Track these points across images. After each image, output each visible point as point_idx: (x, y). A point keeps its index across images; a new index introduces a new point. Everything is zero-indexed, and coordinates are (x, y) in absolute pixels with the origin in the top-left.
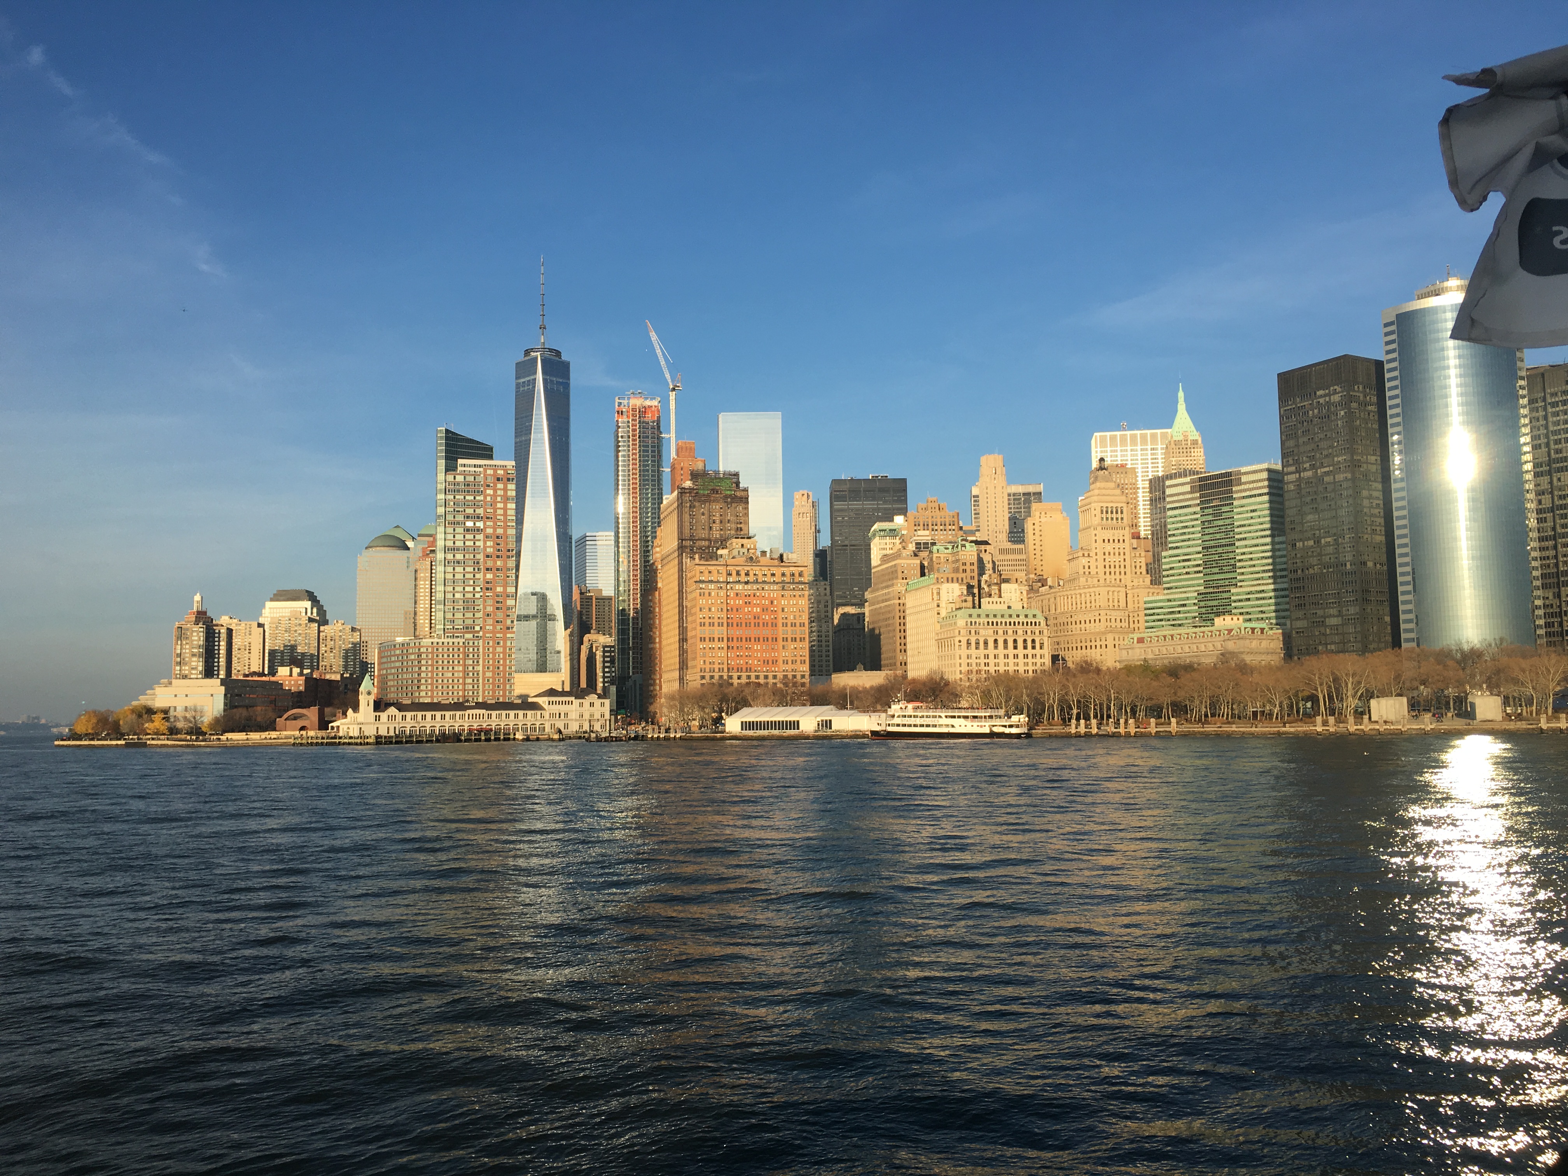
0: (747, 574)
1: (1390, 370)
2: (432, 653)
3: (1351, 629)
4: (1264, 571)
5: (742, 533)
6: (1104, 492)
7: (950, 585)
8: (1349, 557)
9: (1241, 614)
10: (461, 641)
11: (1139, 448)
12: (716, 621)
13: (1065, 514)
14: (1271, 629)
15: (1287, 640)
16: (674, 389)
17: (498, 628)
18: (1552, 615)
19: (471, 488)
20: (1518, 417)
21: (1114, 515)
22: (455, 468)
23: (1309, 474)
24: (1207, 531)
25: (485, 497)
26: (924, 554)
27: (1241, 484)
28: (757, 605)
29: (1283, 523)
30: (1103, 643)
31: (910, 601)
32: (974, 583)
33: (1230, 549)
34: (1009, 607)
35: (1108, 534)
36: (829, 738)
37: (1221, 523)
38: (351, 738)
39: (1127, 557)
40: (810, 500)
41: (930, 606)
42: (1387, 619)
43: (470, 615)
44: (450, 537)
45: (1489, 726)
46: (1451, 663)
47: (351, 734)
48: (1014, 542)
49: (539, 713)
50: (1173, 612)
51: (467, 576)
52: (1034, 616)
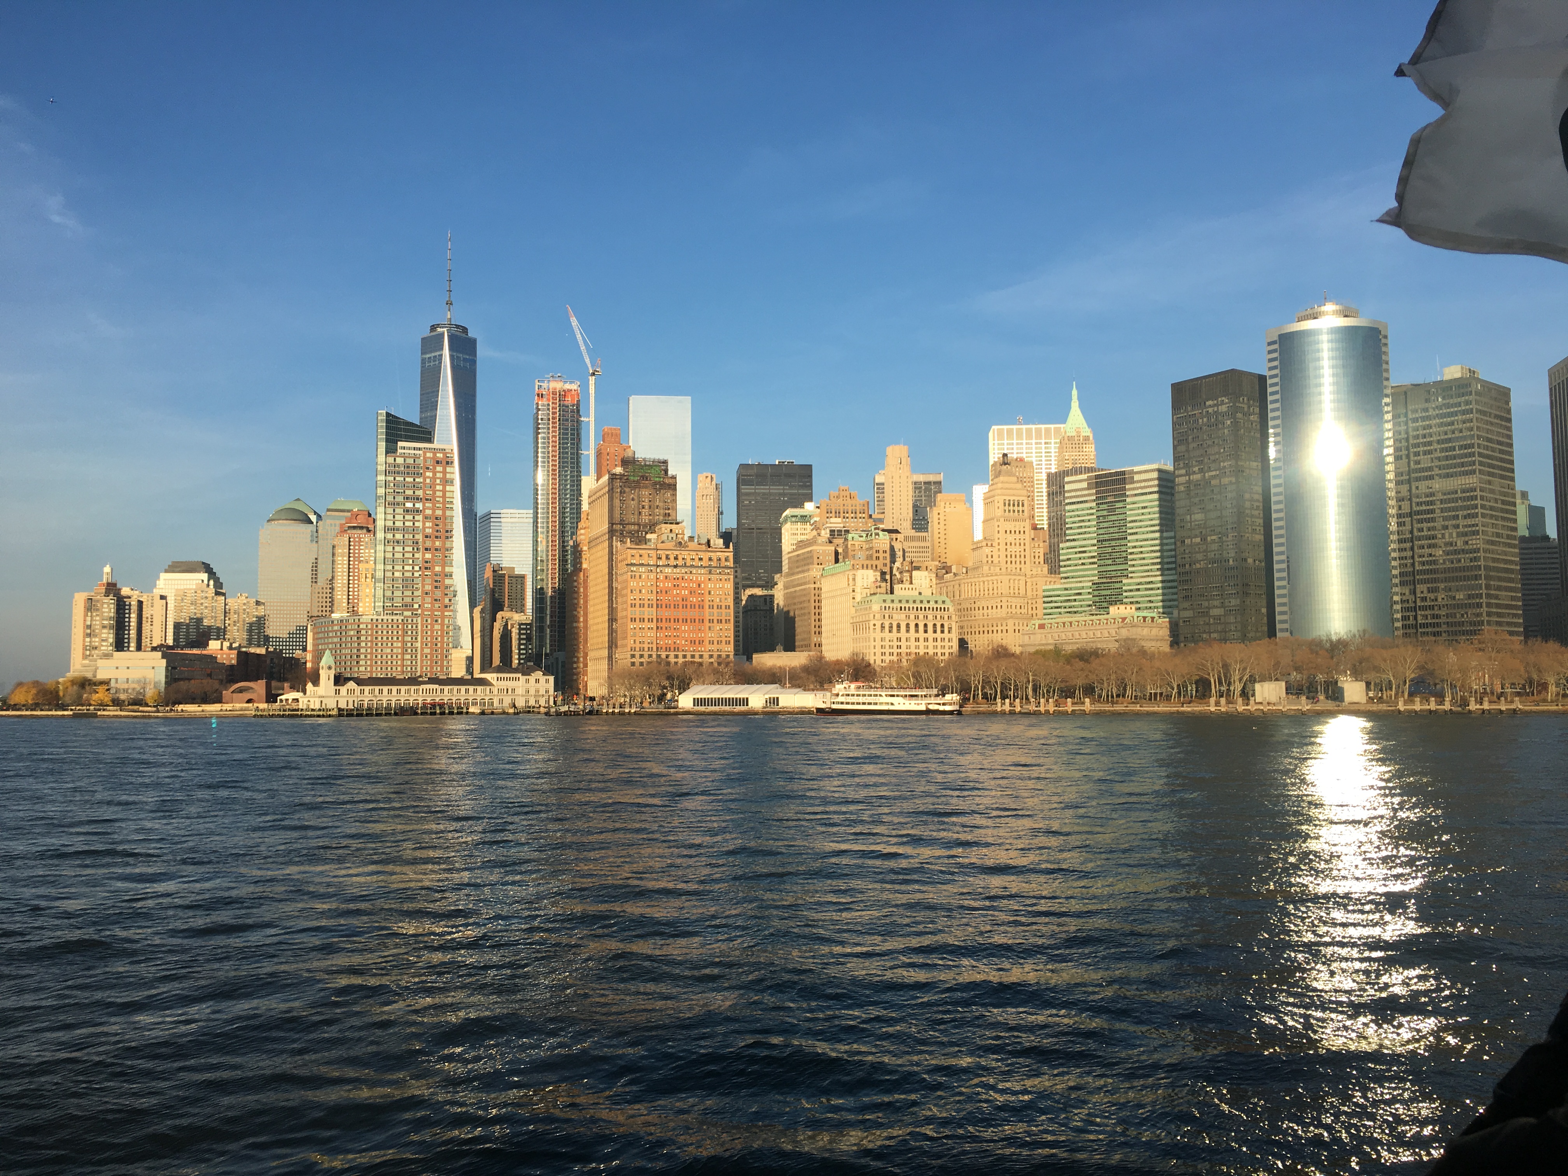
0: (676, 558)
1: (1272, 385)
2: (372, 629)
3: (1232, 620)
4: (1153, 564)
5: (670, 519)
6: (1007, 485)
7: (865, 572)
8: (1232, 554)
9: (1131, 603)
10: (400, 618)
11: (1034, 441)
12: (646, 603)
14: (1160, 617)
15: (1174, 629)
16: (593, 374)
17: (437, 606)
18: (1408, 609)
19: (412, 470)
20: (1382, 431)
21: (1016, 508)
22: (395, 451)
23: (1197, 477)
24: (1102, 525)
25: (425, 480)
26: (839, 541)
27: (1133, 482)
28: (685, 588)
29: (1172, 521)
30: (1004, 628)
31: (827, 586)
32: (887, 569)
33: (1123, 542)
34: (920, 594)
35: (1010, 526)
36: (777, 714)
37: (1114, 518)
38: (313, 710)
39: (1027, 547)
40: (714, 483)
41: (845, 591)
42: (1264, 610)
43: (409, 593)
44: (390, 517)
45: (1356, 707)
46: (1321, 651)
47: (312, 707)
48: (918, 530)
49: (488, 688)
50: (1069, 600)
51: (407, 555)
52: (944, 602)
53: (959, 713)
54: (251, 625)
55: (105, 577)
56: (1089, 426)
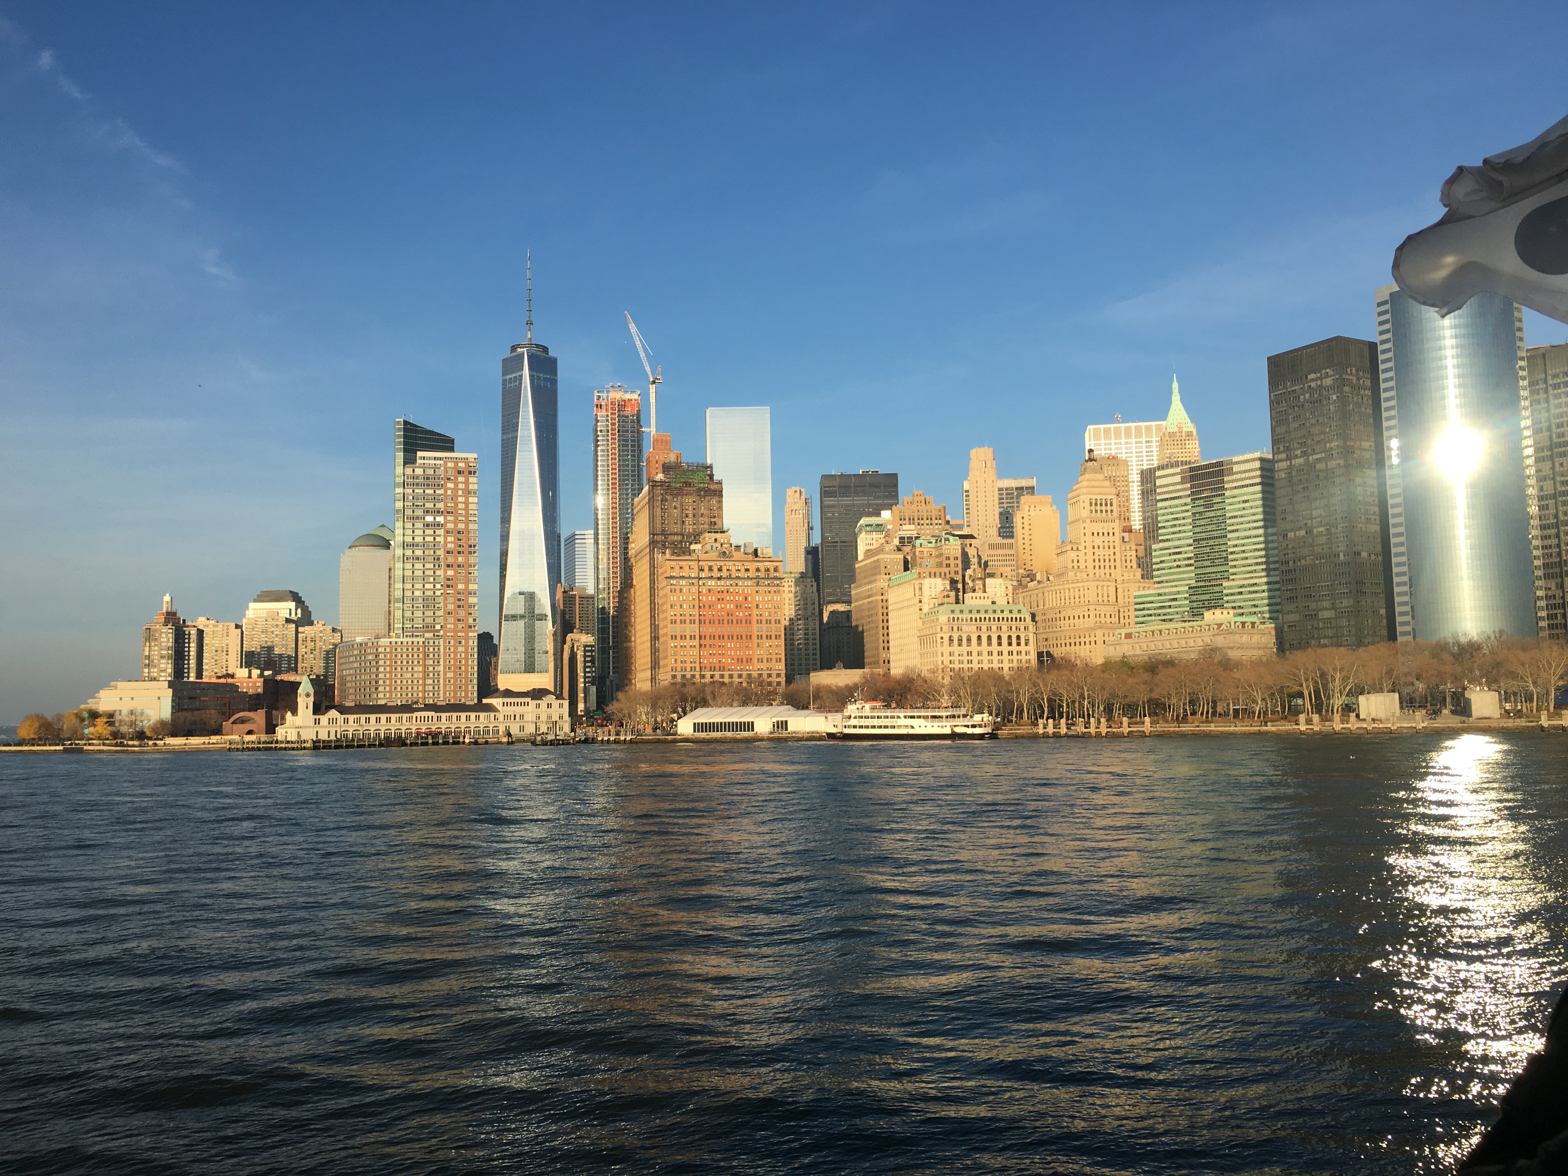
0: (720, 570)
1: (1383, 352)
2: (391, 652)
3: (1345, 622)
4: (1257, 564)
5: (716, 527)
6: (1093, 483)
7: (933, 580)
8: (1342, 547)
9: (1234, 608)
10: (421, 640)
11: (1133, 440)
12: (688, 618)
13: (1055, 507)
14: (1264, 623)
15: (1280, 634)
16: (654, 382)
17: (460, 626)
18: (1555, 606)
19: (430, 481)
21: (1104, 508)
22: (414, 461)
23: (1301, 461)
24: (1198, 523)
25: (446, 492)
26: (907, 549)
27: (1232, 474)
28: (730, 602)
29: (1274, 514)
30: (1093, 639)
31: (893, 597)
32: (959, 578)
33: (1222, 541)
34: (993, 603)
35: (1097, 527)
36: (786, 740)
37: (1212, 514)
38: (288, 742)
39: (1117, 550)
40: (803, 497)
41: (912, 602)
42: (1383, 612)
43: (431, 613)
44: (409, 532)
45: (1484, 723)
46: (1446, 656)
47: (289, 739)
48: (1004, 537)
49: (492, 714)
50: (1163, 607)
51: (427, 573)
52: (1019, 611)
53: (993, 736)
54: (328, 652)
55: (165, 606)
56: (1192, 421)
